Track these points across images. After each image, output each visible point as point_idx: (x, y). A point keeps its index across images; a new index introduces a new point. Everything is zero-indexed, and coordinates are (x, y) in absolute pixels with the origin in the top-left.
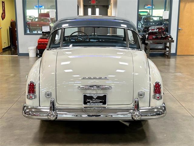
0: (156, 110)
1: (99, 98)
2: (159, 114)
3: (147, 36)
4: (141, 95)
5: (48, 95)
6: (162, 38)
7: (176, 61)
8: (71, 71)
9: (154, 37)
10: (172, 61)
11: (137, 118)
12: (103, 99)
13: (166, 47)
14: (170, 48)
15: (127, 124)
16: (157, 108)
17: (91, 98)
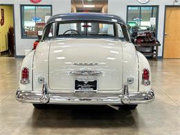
0: (144, 95)
1: (89, 83)
2: (147, 99)
3: (135, 40)
4: (130, 81)
5: (41, 80)
6: (149, 42)
7: (162, 64)
8: (63, 58)
9: (142, 41)
10: (159, 63)
11: (126, 102)
12: (93, 85)
13: (153, 51)
14: (157, 51)
15: (117, 108)
16: (146, 93)
17: (82, 83)
